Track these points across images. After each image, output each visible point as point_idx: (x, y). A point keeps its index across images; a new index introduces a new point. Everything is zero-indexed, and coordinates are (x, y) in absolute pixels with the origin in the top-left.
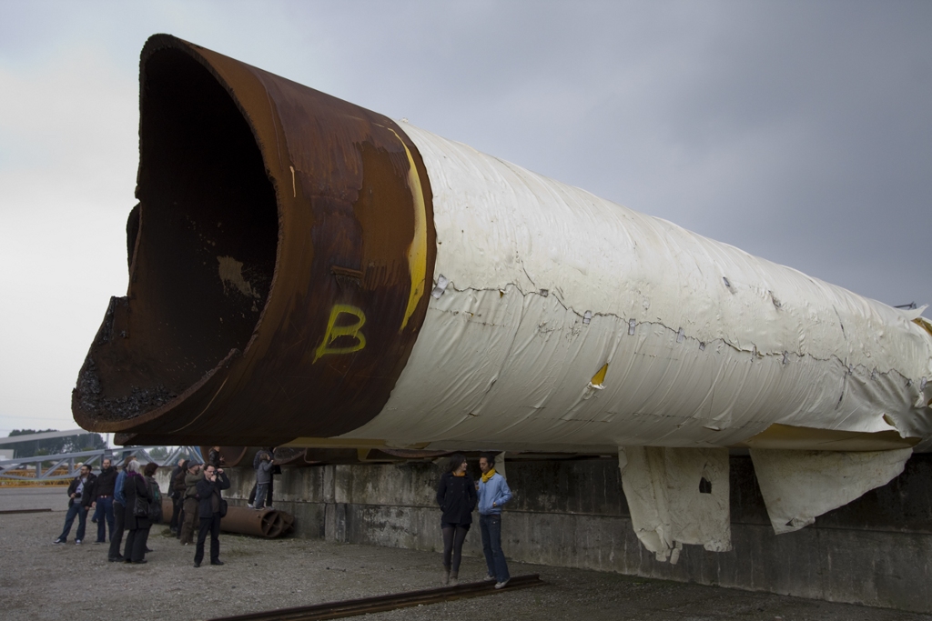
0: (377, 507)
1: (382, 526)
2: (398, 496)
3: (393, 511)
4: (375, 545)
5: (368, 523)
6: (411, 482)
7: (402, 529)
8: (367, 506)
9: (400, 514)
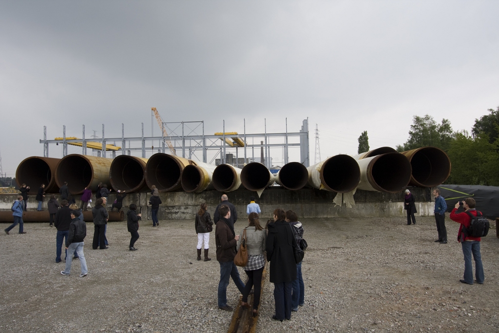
0: (173, 207)
1: (176, 213)
2: (185, 202)
3: (183, 208)
4: (173, 219)
5: (168, 212)
6: (192, 198)
7: (188, 213)
8: (168, 207)
9: (186, 208)
